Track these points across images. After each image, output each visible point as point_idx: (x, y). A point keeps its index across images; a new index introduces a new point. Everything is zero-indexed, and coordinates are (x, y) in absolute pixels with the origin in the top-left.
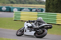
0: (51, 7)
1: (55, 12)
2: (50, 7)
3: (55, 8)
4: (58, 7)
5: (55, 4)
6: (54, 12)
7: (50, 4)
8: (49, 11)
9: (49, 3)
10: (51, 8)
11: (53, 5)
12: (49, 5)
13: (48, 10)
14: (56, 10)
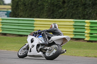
0: (22, 8)
1: (28, 17)
2: (19, 8)
3: (28, 11)
4: (33, 9)
5: (28, 4)
6: (26, 16)
7: (20, 3)
8: (18, 15)
9: (18, 2)
10: (21, 10)
11: (25, 5)
12: (17, 5)
13: (17, 13)
14: (30, 13)
